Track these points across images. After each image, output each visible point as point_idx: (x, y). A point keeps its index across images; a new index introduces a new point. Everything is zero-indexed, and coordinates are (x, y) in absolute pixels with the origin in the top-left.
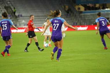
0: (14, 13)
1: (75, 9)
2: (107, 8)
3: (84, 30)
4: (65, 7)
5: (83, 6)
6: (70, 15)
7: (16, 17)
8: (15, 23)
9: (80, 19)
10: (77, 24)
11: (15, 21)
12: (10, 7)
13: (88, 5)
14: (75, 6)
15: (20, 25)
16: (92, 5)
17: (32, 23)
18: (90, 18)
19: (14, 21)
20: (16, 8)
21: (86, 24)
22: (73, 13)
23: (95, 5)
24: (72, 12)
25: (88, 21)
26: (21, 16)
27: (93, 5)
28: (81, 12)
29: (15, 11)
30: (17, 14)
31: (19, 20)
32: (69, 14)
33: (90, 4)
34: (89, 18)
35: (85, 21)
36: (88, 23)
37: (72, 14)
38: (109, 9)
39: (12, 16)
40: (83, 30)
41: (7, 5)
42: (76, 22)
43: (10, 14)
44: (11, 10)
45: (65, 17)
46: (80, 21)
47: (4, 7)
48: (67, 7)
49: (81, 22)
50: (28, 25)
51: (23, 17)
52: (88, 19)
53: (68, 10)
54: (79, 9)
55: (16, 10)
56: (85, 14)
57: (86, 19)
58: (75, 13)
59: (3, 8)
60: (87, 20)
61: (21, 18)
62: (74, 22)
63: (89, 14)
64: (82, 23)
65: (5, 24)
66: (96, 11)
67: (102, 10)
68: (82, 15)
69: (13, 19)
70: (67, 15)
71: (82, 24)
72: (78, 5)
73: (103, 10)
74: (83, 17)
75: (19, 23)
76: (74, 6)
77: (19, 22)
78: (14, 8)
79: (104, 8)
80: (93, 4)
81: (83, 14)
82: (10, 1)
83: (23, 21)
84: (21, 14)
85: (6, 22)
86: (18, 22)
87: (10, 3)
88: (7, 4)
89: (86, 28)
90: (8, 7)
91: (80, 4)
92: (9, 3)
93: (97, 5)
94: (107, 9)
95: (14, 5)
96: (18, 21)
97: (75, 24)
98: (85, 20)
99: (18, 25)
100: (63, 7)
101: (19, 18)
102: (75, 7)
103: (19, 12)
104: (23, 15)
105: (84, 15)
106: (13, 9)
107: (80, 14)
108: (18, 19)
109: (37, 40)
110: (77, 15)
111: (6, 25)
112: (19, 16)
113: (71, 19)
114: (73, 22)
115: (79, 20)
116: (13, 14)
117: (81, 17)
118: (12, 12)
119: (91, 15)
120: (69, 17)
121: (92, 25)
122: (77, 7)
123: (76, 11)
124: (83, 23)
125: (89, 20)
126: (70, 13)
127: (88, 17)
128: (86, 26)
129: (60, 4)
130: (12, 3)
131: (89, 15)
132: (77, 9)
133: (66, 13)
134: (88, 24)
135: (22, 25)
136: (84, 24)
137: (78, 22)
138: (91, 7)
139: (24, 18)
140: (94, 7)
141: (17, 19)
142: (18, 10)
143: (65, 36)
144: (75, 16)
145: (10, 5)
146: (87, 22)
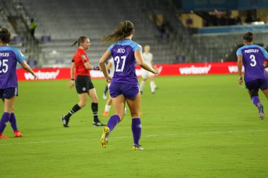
0: (32, 32)
1: (180, 22)
2: (259, 20)
3: (203, 74)
4: (155, 18)
5: (200, 16)
6: (168, 36)
7: (37, 42)
8: (33, 57)
9: (192, 47)
10: (184, 58)
11: (34, 52)
12: (21, 17)
13: (210, 13)
14: (180, 16)
15: (46, 61)
16: (221, 13)
17: (84, 57)
18: (216, 45)
19: (30, 52)
20: (35, 19)
21: (206, 58)
22: (176, 33)
23: (229, 14)
24: (171, 30)
25: (211, 51)
26: (49, 39)
27: (224, 13)
28: (195, 31)
29: (35, 27)
30: (37, 35)
31: (43, 50)
32: (165, 36)
33: (216, 11)
34: (213, 44)
35: (203, 51)
36: (211, 56)
37: (172, 36)
38: (262, 23)
39: (28, 40)
40: (198, 75)
41: (14, 14)
42: (183, 54)
43: (22, 35)
44: (23, 25)
45: (156, 42)
46: (192, 52)
47: (6, 18)
48: (160, 18)
49: (193, 54)
50: (73, 61)
51: (54, 41)
52: (212, 46)
53: (163, 25)
54: (190, 21)
55: (35, 24)
56: (205, 35)
57: (207, 46)
58: (180, 31)
59: (4, 20)
60: (209, 49)
61: (47, 44)
62: (178, 54)
63: (215, 35)
64: (196, 57)
65: (5, 58)
66: (231, 29)
67: (245, 25)
68: (196, 38)
69: (29, 47)
70: (161, 37)
71: (198, 59)
72: (188, 12)
73: (248, 26)
74: (199, 41)
75: (44, 56)
76: (177, 15)
77: (44, 53)
78: (32, 21)
79: (249, 20)
80: (222, 11)
81: (199, 35)
82: (21, 4)
83: (54, 52)
84: (47, 34)
85: (7, 55)
86: (41, 55)
87: (21, 7)
88: (15, 9)
89: (205, 70)
90: (16, 17)
91: (192, 12)
92: (18, 7)
93: (234, 14)
94: (256, 23)
95: (32, 13)
96: (41, 52)
97: (180, 59)
98: (204, 49)
99: (41, 61)
100: (151, 17)
101: (43, 45)
102: (180, 18)
103: (44, 31)
104: (53, 37)
105: (202, 38)
106: (29, 23)
107: (191, 34)
108: (41, 48)
109: (96, 98)
110: (184, 37)
111: (6, 62)
112: (43, 39)
113: (171, 48)
114: (175, 53)
115: (189, 50)
116: (29, 35)
117: (194, 42)
118: (25, 30)
119: (219, 37)
120: (165, 42)
121: (222, 61)
122: (184, 18)
123: (182, 26)
124: (200, 57)
125: (214, 49)
126: (167, 31)
127: (211, 41)
128: (206, 63)
129: (143, 11)
130: (28, 7)
131: (213, 38)
132: (184, 23)
133: (158, 33)
134: (211, 60)
135: (51, 62)
136: (203, 59)
137: (187, 55)
138: (219, 17)
139: (56, 44)
140: (225, 17)
141: (38, 47)
142: (41, 25)
143: (156, 89)
144: (181, 39)
145: (23, 12)
146: (209, 54)
